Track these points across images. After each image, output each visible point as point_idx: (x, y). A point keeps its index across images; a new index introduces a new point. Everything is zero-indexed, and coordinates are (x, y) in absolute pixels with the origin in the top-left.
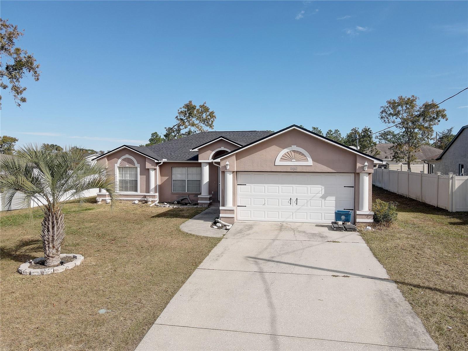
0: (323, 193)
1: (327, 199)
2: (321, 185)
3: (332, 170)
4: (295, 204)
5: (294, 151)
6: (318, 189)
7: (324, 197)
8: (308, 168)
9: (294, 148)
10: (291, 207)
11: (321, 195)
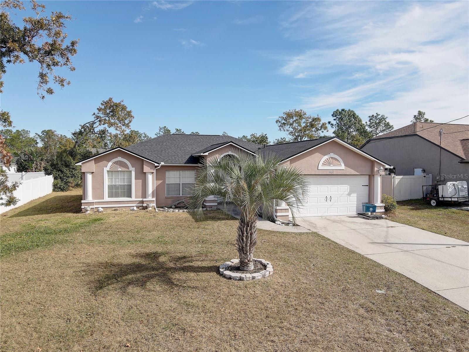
0: (349, 191)
1: (351, 196)
2: (347, 185)
3: (358, 173)
4: (329, 201)
5: (332, 158)
6: (344, 188)
7: (349, 194)
8: (341, 171)
9: (332, 155)
10: (326, 203)
11: (347, 193)
